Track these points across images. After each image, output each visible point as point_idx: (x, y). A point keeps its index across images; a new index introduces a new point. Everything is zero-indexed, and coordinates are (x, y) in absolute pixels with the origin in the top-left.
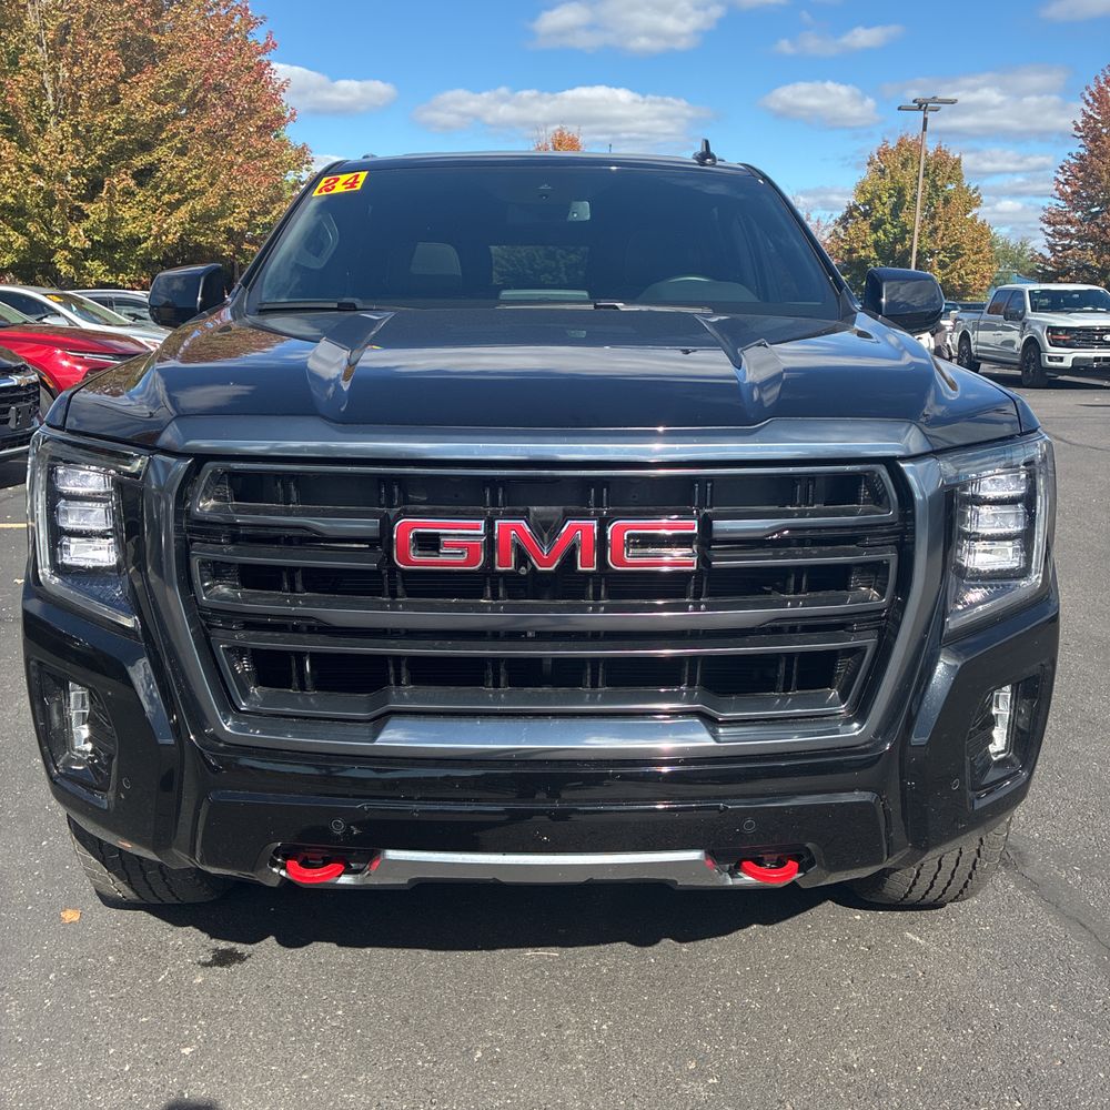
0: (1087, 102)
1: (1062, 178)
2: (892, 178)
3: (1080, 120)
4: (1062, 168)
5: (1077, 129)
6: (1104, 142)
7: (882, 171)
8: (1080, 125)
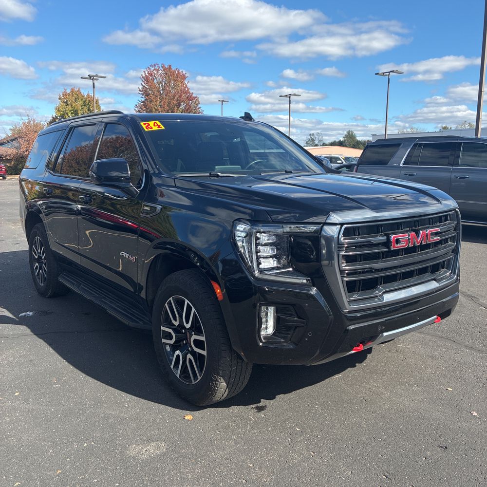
0: (142, 80)
1: (137, 109)
2: (71, 106)
3: (141, 87)
4: (136, 105)
5: (140, 91)
6: (151, 97)
7: (66, 102)
8: (141, 89)
